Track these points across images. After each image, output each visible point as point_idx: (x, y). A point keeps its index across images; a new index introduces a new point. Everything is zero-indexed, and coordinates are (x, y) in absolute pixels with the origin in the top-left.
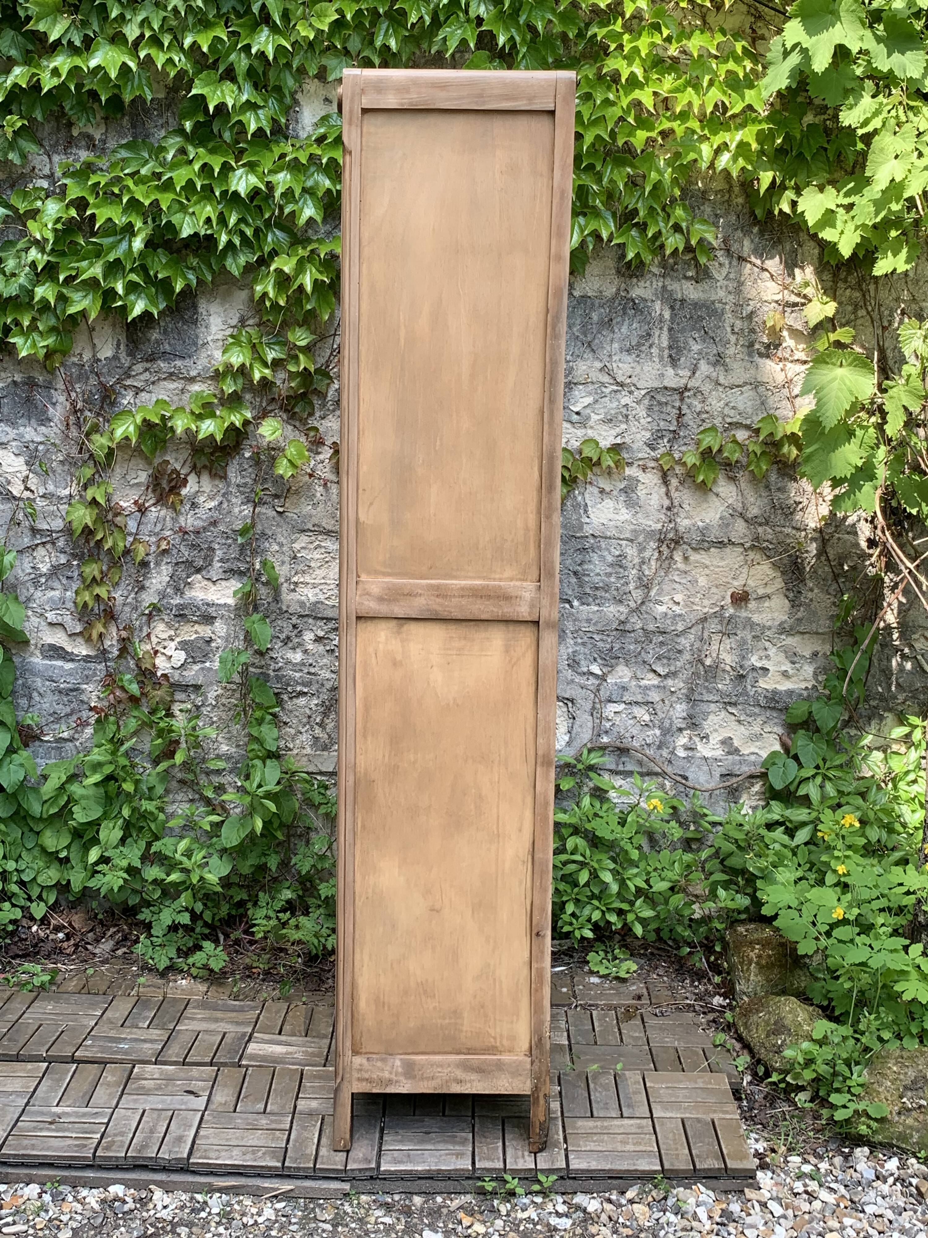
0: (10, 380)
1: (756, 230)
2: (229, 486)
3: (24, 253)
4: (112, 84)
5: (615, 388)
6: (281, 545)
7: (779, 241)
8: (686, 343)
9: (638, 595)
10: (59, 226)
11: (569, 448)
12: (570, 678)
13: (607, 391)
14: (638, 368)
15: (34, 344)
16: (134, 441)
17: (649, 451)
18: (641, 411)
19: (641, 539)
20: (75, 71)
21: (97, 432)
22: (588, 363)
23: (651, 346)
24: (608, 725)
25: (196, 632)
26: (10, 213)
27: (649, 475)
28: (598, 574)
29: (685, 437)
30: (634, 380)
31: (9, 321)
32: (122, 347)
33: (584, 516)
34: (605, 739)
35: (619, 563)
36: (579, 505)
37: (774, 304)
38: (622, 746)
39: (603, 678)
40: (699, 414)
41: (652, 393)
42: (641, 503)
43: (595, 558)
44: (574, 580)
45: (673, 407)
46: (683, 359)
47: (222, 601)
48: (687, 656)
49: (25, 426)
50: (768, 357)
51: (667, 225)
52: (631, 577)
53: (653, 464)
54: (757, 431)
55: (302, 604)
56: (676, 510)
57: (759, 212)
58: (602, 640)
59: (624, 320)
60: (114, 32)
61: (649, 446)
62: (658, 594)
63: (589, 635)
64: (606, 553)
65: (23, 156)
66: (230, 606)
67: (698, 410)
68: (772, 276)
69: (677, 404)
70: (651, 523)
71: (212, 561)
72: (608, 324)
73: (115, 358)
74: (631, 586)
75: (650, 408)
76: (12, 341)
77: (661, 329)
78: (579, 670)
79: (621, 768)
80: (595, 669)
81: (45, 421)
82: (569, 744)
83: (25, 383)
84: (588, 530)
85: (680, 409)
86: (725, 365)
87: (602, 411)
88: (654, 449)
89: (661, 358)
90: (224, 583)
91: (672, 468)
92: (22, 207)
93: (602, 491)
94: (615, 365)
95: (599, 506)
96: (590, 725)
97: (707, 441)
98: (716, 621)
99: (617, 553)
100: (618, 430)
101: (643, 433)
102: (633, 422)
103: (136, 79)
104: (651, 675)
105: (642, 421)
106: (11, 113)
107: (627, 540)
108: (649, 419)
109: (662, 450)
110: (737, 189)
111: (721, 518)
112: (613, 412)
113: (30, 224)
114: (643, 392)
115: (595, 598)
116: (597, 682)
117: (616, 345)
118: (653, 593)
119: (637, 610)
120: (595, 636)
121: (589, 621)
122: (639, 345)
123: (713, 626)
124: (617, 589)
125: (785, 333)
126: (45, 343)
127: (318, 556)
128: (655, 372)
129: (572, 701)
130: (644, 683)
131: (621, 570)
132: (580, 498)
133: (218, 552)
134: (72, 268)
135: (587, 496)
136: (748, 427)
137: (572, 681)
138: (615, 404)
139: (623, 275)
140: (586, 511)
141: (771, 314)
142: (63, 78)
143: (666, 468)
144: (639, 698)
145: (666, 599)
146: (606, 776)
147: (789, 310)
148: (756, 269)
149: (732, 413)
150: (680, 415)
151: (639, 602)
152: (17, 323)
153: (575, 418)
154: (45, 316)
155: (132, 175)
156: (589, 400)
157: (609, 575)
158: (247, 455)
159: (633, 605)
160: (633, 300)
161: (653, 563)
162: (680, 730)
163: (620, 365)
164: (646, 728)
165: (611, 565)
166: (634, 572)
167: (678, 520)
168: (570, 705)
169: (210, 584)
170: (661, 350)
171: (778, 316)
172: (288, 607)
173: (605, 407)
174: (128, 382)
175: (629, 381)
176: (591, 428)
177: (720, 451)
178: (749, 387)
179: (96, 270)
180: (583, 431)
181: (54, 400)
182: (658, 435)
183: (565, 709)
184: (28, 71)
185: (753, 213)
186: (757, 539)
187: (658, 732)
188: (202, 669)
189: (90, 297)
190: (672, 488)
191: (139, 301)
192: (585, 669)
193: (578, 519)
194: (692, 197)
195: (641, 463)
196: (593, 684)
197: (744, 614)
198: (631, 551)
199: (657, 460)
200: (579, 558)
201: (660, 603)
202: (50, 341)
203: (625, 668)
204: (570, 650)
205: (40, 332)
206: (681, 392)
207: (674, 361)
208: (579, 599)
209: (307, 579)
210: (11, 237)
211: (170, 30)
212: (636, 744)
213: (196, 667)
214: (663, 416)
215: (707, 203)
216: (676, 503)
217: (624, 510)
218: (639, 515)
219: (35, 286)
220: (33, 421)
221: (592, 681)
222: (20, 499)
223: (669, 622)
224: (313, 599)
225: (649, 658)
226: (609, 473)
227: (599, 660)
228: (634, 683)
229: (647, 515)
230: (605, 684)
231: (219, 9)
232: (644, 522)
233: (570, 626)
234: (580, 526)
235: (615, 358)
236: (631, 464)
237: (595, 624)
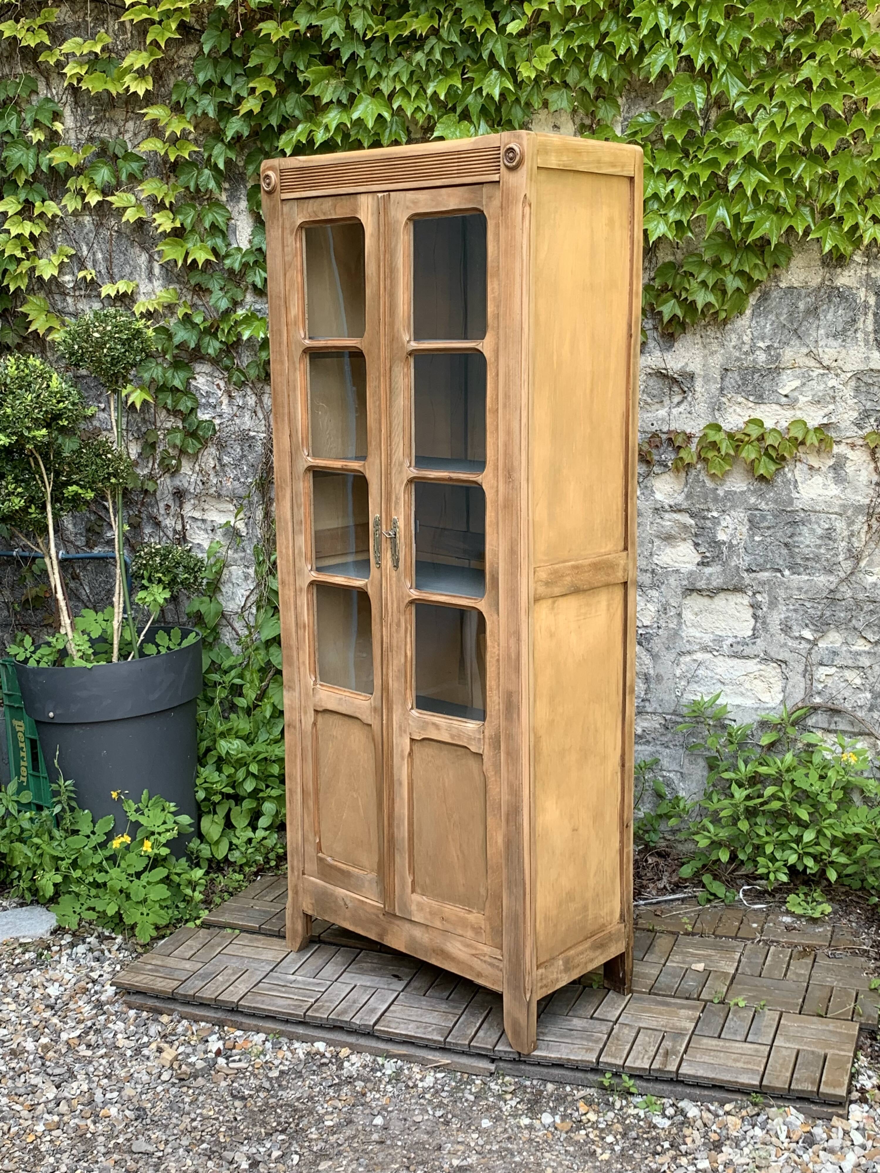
4: (372, 133)
5: (822, 371)
9: (847, 565)
11: (778, 428)
12: (782, 641)
13: (814, 374)
14: (844, 352)
17: (855, 428)
18: (848, 392)
19: (849, 513)
22: (795, 349)
23: (856, 331)
27: (858, 453)
28: (808, 546)
30: (840, 363)
33: (794, 491)
34: (818, 700)
35: (829, 535)
36: (789, 481)
38: (836, 707)
39: (814, 643)
41: (858, 376)
42: (850, 479)
43: (805, 530)
44: (785, 551)
51: (864, 217)
52: (840, 549)
53: (861, 442)
58: (813, 607)
59: (829, 308)
60: (373, 88)
61: (856, 425)
62: (869, 564)
63: (800, 602)
64: (815, 526)
70: (859, 498)
72: (813, 311)
74: (841, 558)
75: (857, 389)
77: (866, 314)
78: (792, 635)
79: (833, 727)
80: (807, 634)
82: (783, 702)
84: (798, 505)
87: (810, 393)
88: (861, 428)
89: (867, 342)
93: (811, 468)
94: (820, 350)
95: (809, 482)
96: (802, 685)
99: (827, 526)
100: (826, 411)
101: (851, 413)
102: (840, 404)
104: (862, 642)
105: (849, 401)
107: (836, 513)
108: (856, 400)
109: (869, 430)
112: (820, 394)
114: (849, 375)
115: (806, 568)
116: (809, 646)
118: (863, 564)
119: (846, 580)
120: (806, 604)
121: (800, 589)
122: (845, 330)
124: (827, 560)
128: (860, 355)
129: (785, 663)
130: (854, 648)
131: (831, 542)
132: (789, 475)
135: (797, 472)
137: (785, 644)
138: (822, 387)
139: (828, 266)
140: (796, 487)
142: (332, 133)
143: (872, 446)
144: (850, 663)
145: (876, 570)
146: (819, 733)
151: (849, 572)
153: (784, 400)
156: (797, 383)
157: (820, 546)
159: (842, 575)
160: (838, 289)
161: (863, 535)
163: (826, 350)
164: (858, 691)
165: (821, 537)
166: (844, 544)
168: (784, 666)
170: (867, 334)
173: (812, 389)
175: (834, 364)
176: (800, 409)
180: (792, 412)
182: (866, 414)
183: (779, 670)
184: (307, 128)
187: (869, 695)
192: (797, 634)
193: (788, 495)
195: (849, 441)
196: (804, 648)
198: (840, 525)
199: (864, 438)
200: (789, 530)
201: (870, 573)
203: (837, 634)
204: (783, 616)
208: (790, 568)
211: (417, 82)
212: (848, 706)
214: (870, 396)
217: (833, 486)
218: (849, 490)
221: (804, 645)
223: (878, 591)
225: (860, 625)
226: (819, 451)
227: (811, 626)
228: (844, 648)
229: (856, 490)
230: (816, 648)
231: (456, 59)
232: (853, 497)
233: (782, 594)
234: (791, 501)
235: (821, 343)
236: (839, 442)
237: (805, 593)
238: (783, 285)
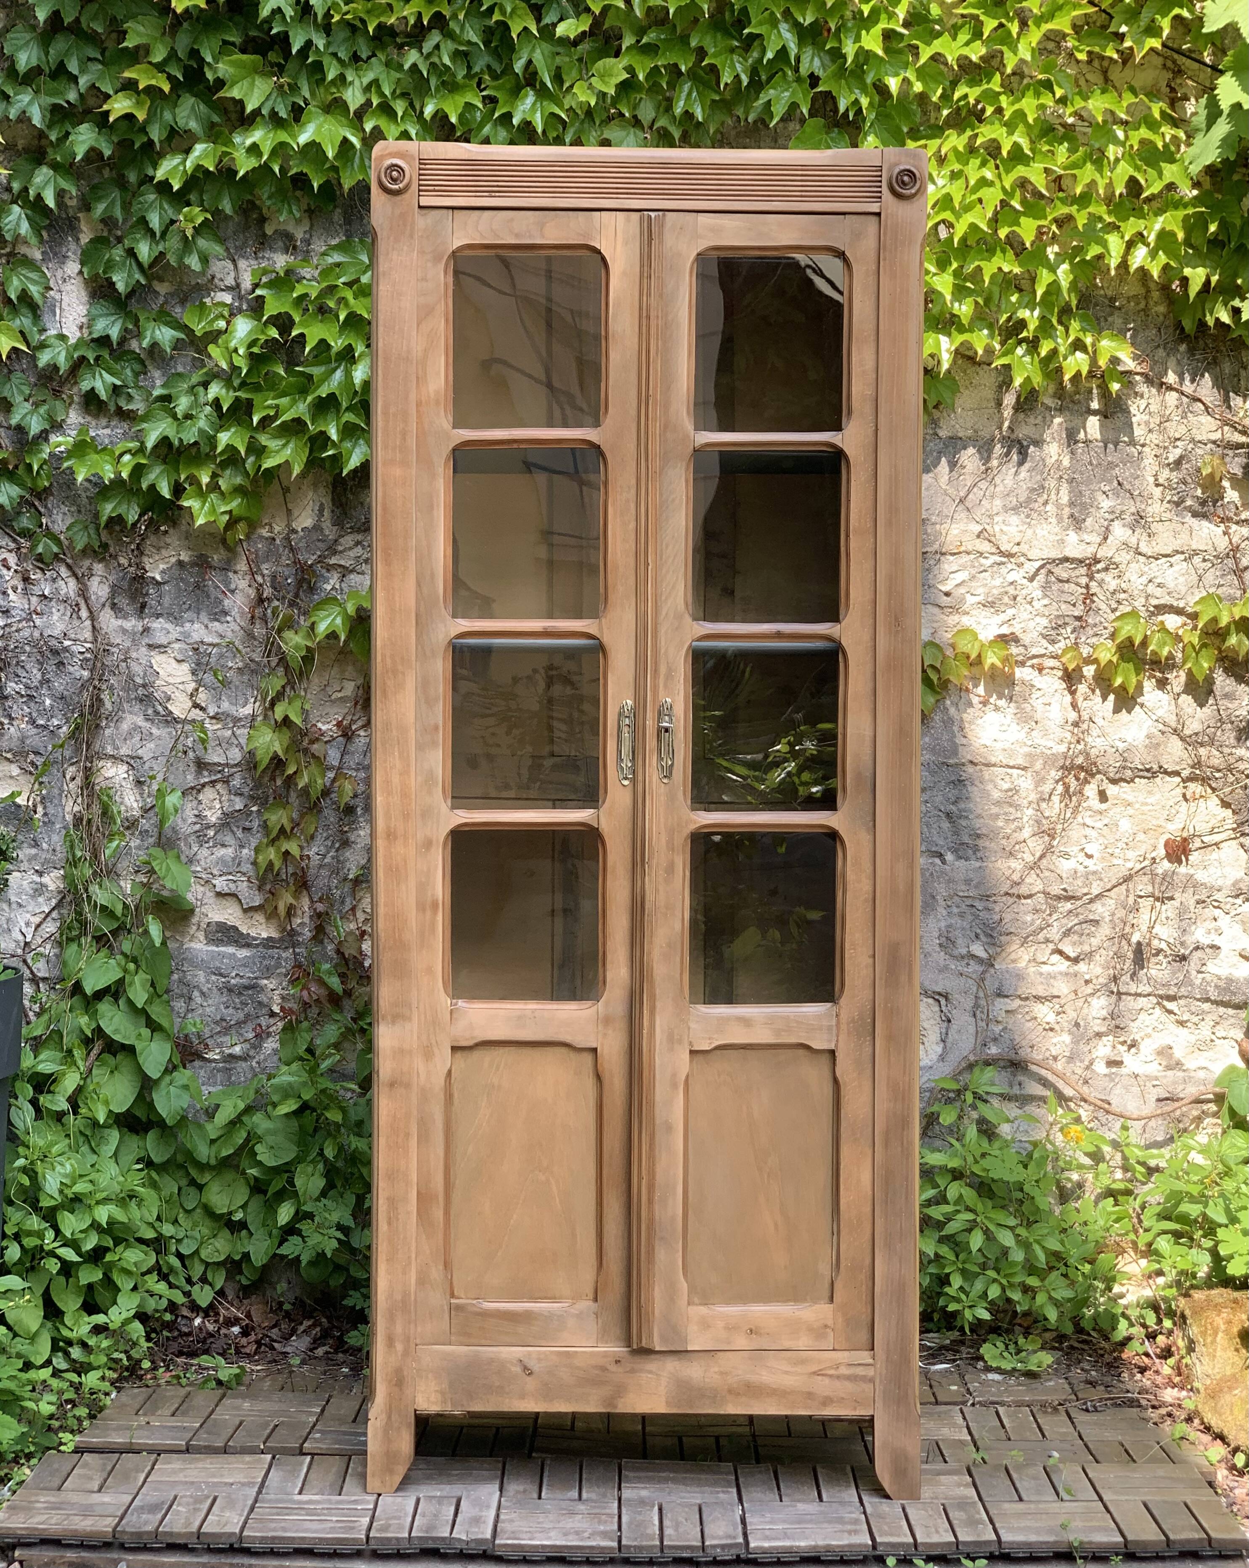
0: (173, 560)
1: (1183, 347)
3: (201, 389)
4: (327, 166)
5: (998, 559)
7: (1215, 362)
8: (1093, 498)
9: (1036, 844)
10: (256, 350)
11: (937, 641)
12: (942, 963)
13: (988, 562)
14: (1030, 532)
15: (213, 510)
16: (343, 638)
17: (1046, 644)
18: (1034, 589)
19: (1038, 766)
20: (280, 149)
21: (290, 627)
22: (962, 526)
23: (1046, 503)
24: (997, 1029)
26: (183, 336)
27: (1048, 678)
28: (981, 816)
29: (1095, 625)
30: (1024, 548)
31: (183, 477)
32: (326, 513)
33: (959, 735)
34: (994, 1050)
35: (1009, 800)
36: (952, 719)
37: (1210, 446)
38: (1017, 1059)
39: (989, 962)
40: (1113, 593)
41: (1049, 566)
42: (1038, 716)
43: (976, 793)
44: (946, 825)
45: (1077, 584)
46: (1089, 521)
48: (1105, 930)
49: (192, 622)
50: (1205, 516)
51: (1065, 341)
52: (1025, 819)
53: (1052, 663)
54: (1194, 616)
56: (1085, 726)
57: (1188, 325)
58: (987, 908)
59: (1007, 469)
60: (330, 98)
61: (1045, 637)
62: (1064, 843)
64: (991, 787)
65: (205, 260)
67: (1111, 589)
68: (1207, 408)
69: (1084, 580)
70: (1050, 744)
72: (987, 473)
73: (317, 528)
74: (1026, 833)
75: (1046, 587)
76: (186, 504)
77: (1059, 479)
78: (956, 953)
79: (1016, 1090)
80: (978, 950)
81: (219, 614)
82: (942, 1058)
83: (193, 564)
84: (965, 755)
85: (1087, 587)
86: (1146, 527)
87: (981, 590)
88: (1053, 642)
89: (1060, 518)
91: (1078, 669)
92: (199, 329)
93: (983, 701)
94: (997, 528)
95: (981, 721)
96: (972, 1029)
97: (1127, 630)
98: (1146, 879)
99: (1006, 786)
100: (1003, 617)
101: (1038, 619)
102: (1023, 606)
103: (357, 160)
104: (1057, 958)
105: (1036, 603)
106: (188, 204)
107: (1019, 767)
108: (1046, 601)
109: (1062, 645)
110: (1156, 295)
111: (1148, 737)
112: (996, 592)
113: (211, 348)
114: (1037, 565)
115: (976, 849)
116: (981, 968)
117: (998, 502)
118: (1056, 841)
119: (1034, 866)
120: (977, 904)
121: (968, 882)
122: (1029, 500)
123: (1143, 886)
124: (1007, 837)
125: (1226, 484)
126: (228, 508)
128: (1053, 538)
129: (946, 996)
130: (1047, 969)
131: (1012, 810)
132: (952, 711)
134: (269, 407)
135: (963, 707)
136: (1179, 612)
137: (946, 968)
138: (998, 582)
140: (962, 729)
141: (1208, 458)
142: (265, 158)
143: (1070, 668)
144: (1041, 990)
145: (1073, 850)
146: (996, 1103)
147: (1231, 453)
148: (1185, 400)
149: (1158, 592)
150: (1089, 596)
151: (1038, 855)
152: (194, 480)
153: (945, 600)
154: (228, 472)
155: (350, 285)
156: (963, 576)
157: (996, 817)
159: (1029, 858)
160: (1019, 442)
161: (1056, 799)
162: (1099, 1035)
163: (1005, 528)
164: (1052, 1033)
165: (999, 803)
166: (1030, 812)
167: (1089, 739)
168: (944, 1002)
170: (1059, 507)
171: (1217, 461)
173: (985, 585)
174: (333, 561)
175: (1015, 549)
176: (967, 613)
177: (1144, 643)
178: (1182, 557)
179: (301, 409)
180: (956, 618)
181: (233, 586)
182: (1059, 623)
183: (937, 1009)
184: (215, 150)
185: (1179, 326)
186: (1198, 764)
187: (1068, 1038)
189: (291, 445)
190: (1079, 696)
191: (357, 450)
192: (964, 951)
193: (951, 740)
194: (1096, 305)
195: (1035, 661)
196: (975, 972)
197: (1182, 870)
198: (1025, 784)
199: (1056, 657)
200: (952, 794)
201: (1066, 855)
202: (234, 504)
203: (1021, 948)
204: (943, 924)
205: (222, 494)
206: (1090, 563)
207: (1077, 523)
208: (955, 851)
210: (180, 369)
211: (404, 95)
212: (1037, 1055)
214: (1065, 597)
215: (1117, 313)
216: (1085, 716)
217: (1014, 727)
218: (1035, 733)
219: (218, 431)
220: (204, 616)
221: (974, 968)
222: (185, 721)
223: (1079, 882)
225: (1054, 933)
226: (992, 677)
227: (982, 936)
228: (1034, 968)
229: (1046, 733)
230: (992, 971)
231: (469, 68)
232: (1043, 742)
233: (941, 890)
234: (955, 752)
235: (996, 519)
236: (1022, 664)
237: (976, 887)
238: (943, 433)
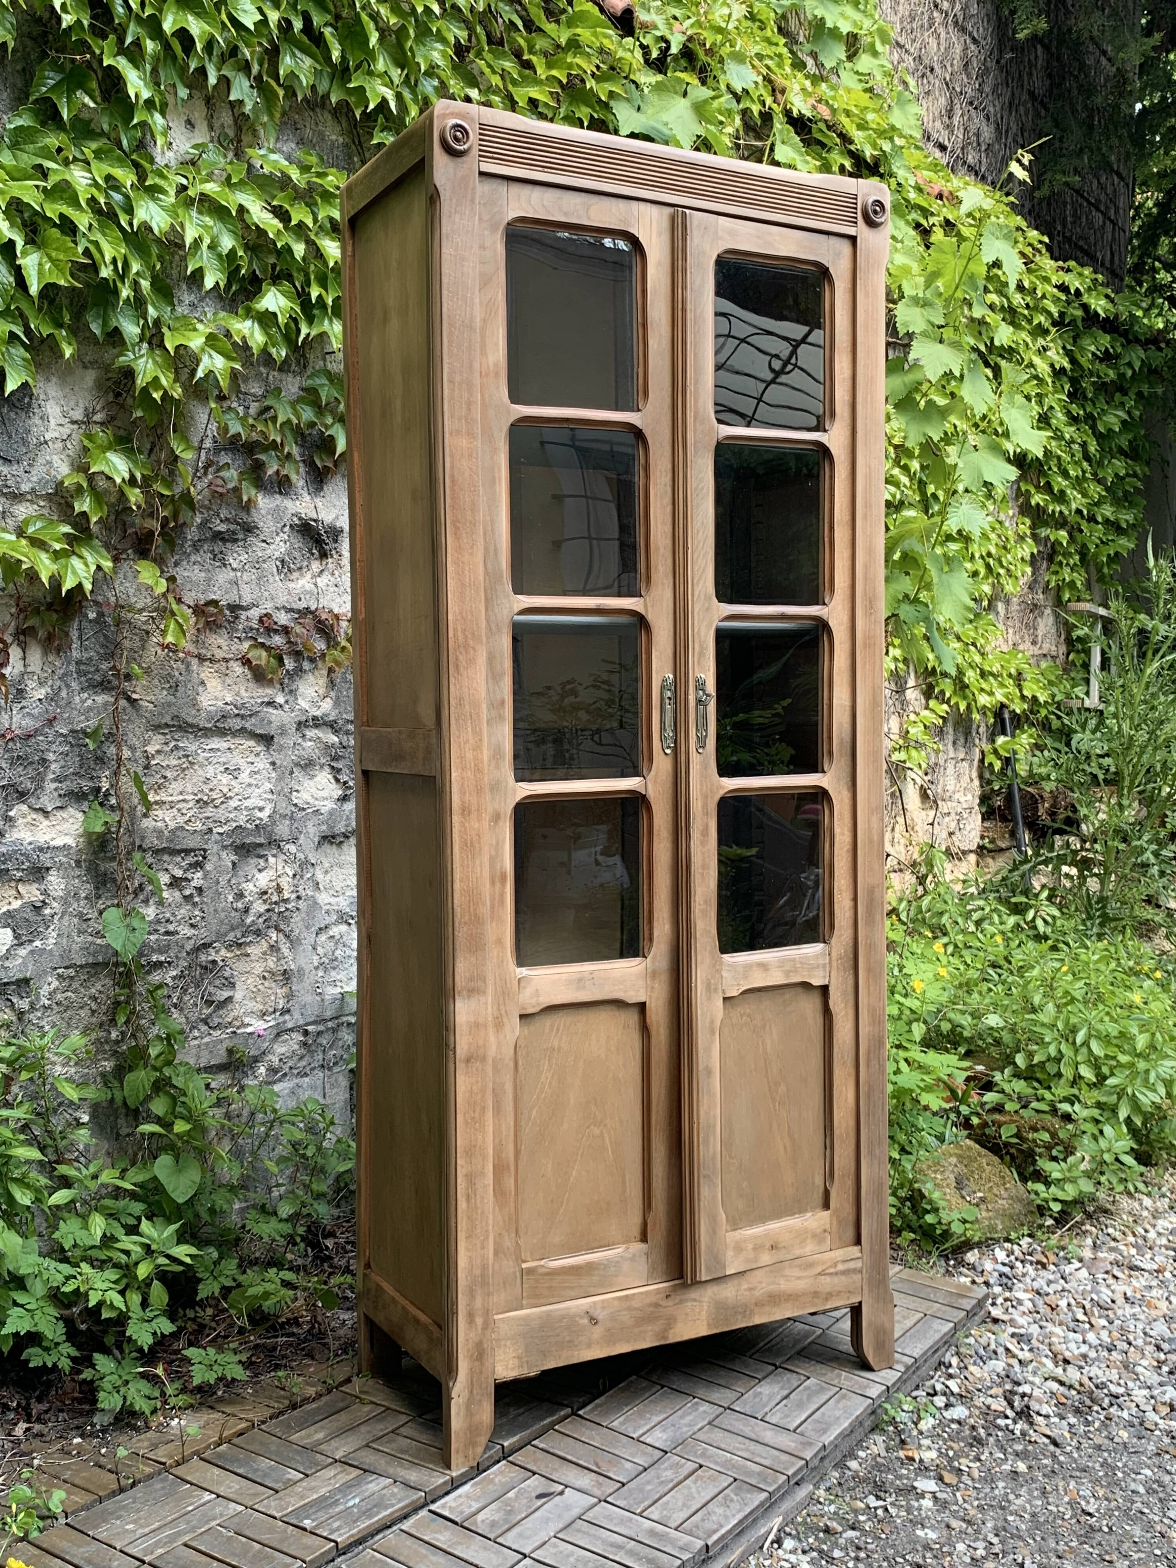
2: (69, 663)
6: (133, 749)
25: (19, 895)
47: (59, 842)
55: (159, 832)
66: (70, 847)
71: (43, 780)
90: (60, 814)
127: (175, 762)
133: (53, 766)
158: (92, 615)
169: (39, 817)
172: (143, 838)
188: (32, 952)
209: (163, 796)
213: (23, 952)
224: (172, 825)
